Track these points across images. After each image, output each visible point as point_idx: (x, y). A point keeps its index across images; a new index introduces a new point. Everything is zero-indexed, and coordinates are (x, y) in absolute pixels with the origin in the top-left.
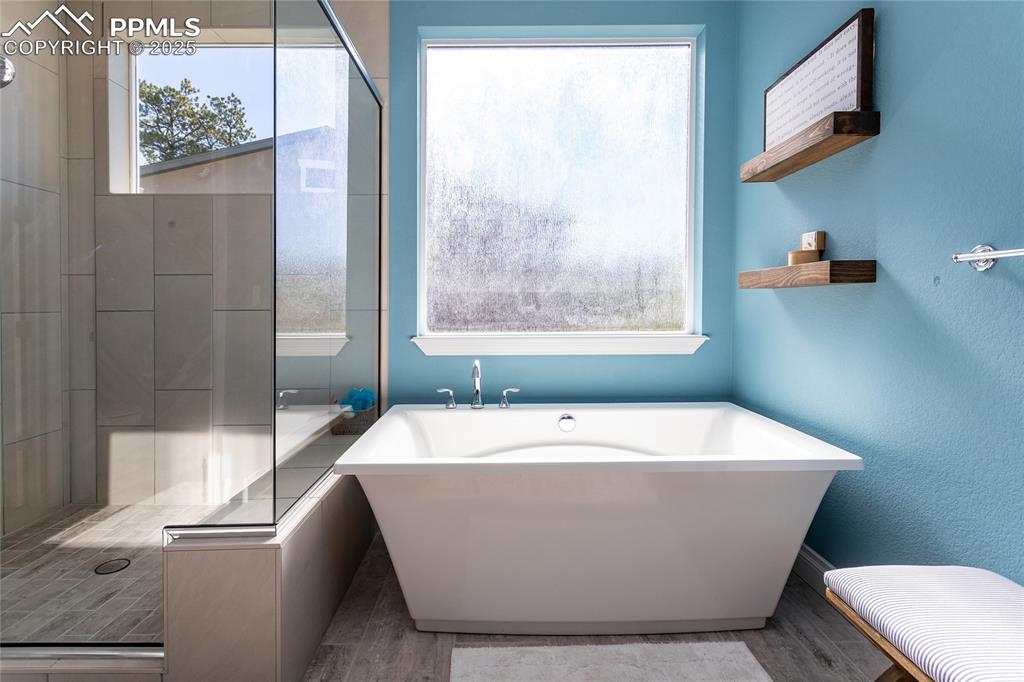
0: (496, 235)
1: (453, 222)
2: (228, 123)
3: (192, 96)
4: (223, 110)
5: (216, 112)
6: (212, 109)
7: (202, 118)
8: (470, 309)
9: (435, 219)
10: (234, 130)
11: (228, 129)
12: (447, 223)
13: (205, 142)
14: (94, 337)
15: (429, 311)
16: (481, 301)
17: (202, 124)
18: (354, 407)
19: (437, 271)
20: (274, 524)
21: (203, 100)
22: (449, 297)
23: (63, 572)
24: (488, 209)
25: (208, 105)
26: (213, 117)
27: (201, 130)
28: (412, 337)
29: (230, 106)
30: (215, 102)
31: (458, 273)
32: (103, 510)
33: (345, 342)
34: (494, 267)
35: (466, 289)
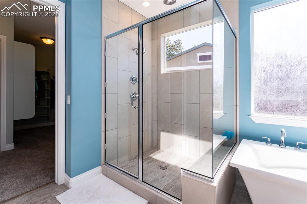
0: (288, 77)
1: (266, 74)
2: (178, 47)
3: (170, 42)
4: (177, 43)
5: (175, 45)
6: (174, 44)
7: (172, 47)
8: (275, 106)
9: (257, 73)
10: (179, 48)
11: (177, 48)
12: (263, 74)
13: (172, 53)
14: (157, 107)
15: (255, 106)
16: (281, 103)
17: (172, 48)
18: (227, 137)
19: (259, 92)
20: (213, 179)
21: (172, 42)
22: (265, 101)
23: (154, 166)
24: (284, 68)
25: (173, 43)
26: (174, 46)
27: (172, 50)
28: (249, 115)
29: (178, 42)
30: (175, 42)
31: (269, 92)
32: (159, 150)
33: (223, 115)
34: (287, 90)
35: (273, 99)
